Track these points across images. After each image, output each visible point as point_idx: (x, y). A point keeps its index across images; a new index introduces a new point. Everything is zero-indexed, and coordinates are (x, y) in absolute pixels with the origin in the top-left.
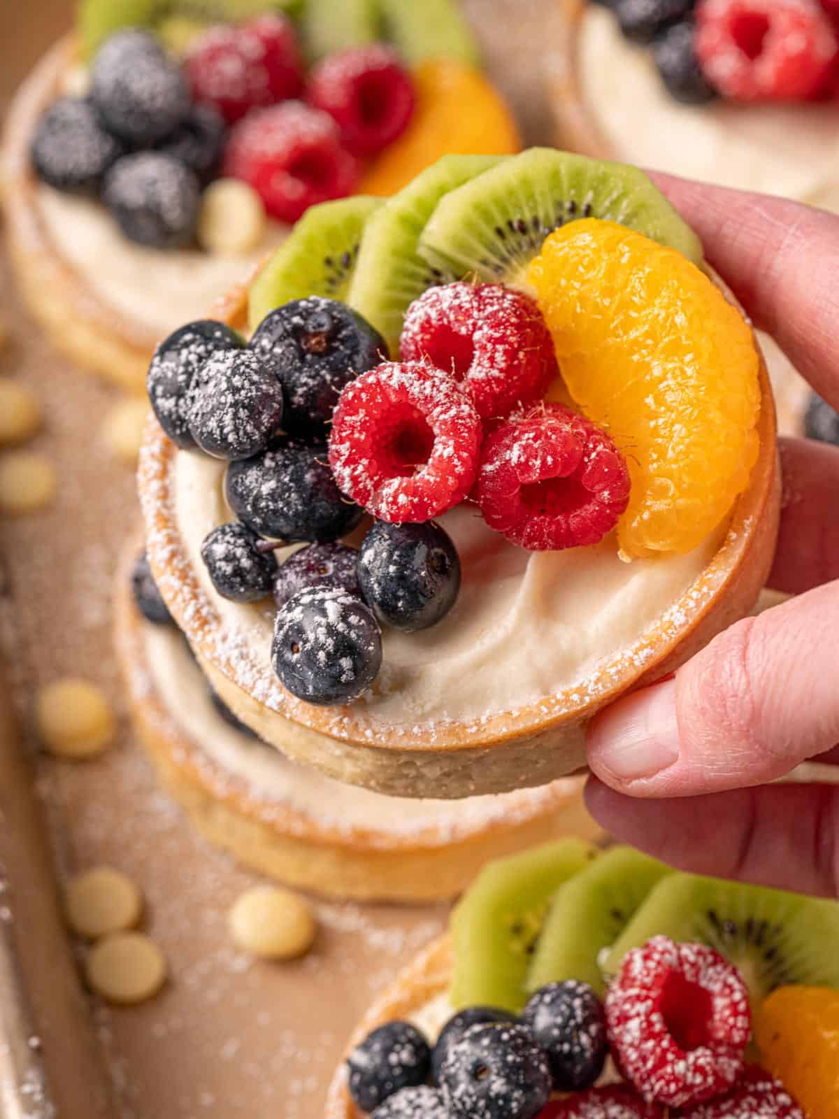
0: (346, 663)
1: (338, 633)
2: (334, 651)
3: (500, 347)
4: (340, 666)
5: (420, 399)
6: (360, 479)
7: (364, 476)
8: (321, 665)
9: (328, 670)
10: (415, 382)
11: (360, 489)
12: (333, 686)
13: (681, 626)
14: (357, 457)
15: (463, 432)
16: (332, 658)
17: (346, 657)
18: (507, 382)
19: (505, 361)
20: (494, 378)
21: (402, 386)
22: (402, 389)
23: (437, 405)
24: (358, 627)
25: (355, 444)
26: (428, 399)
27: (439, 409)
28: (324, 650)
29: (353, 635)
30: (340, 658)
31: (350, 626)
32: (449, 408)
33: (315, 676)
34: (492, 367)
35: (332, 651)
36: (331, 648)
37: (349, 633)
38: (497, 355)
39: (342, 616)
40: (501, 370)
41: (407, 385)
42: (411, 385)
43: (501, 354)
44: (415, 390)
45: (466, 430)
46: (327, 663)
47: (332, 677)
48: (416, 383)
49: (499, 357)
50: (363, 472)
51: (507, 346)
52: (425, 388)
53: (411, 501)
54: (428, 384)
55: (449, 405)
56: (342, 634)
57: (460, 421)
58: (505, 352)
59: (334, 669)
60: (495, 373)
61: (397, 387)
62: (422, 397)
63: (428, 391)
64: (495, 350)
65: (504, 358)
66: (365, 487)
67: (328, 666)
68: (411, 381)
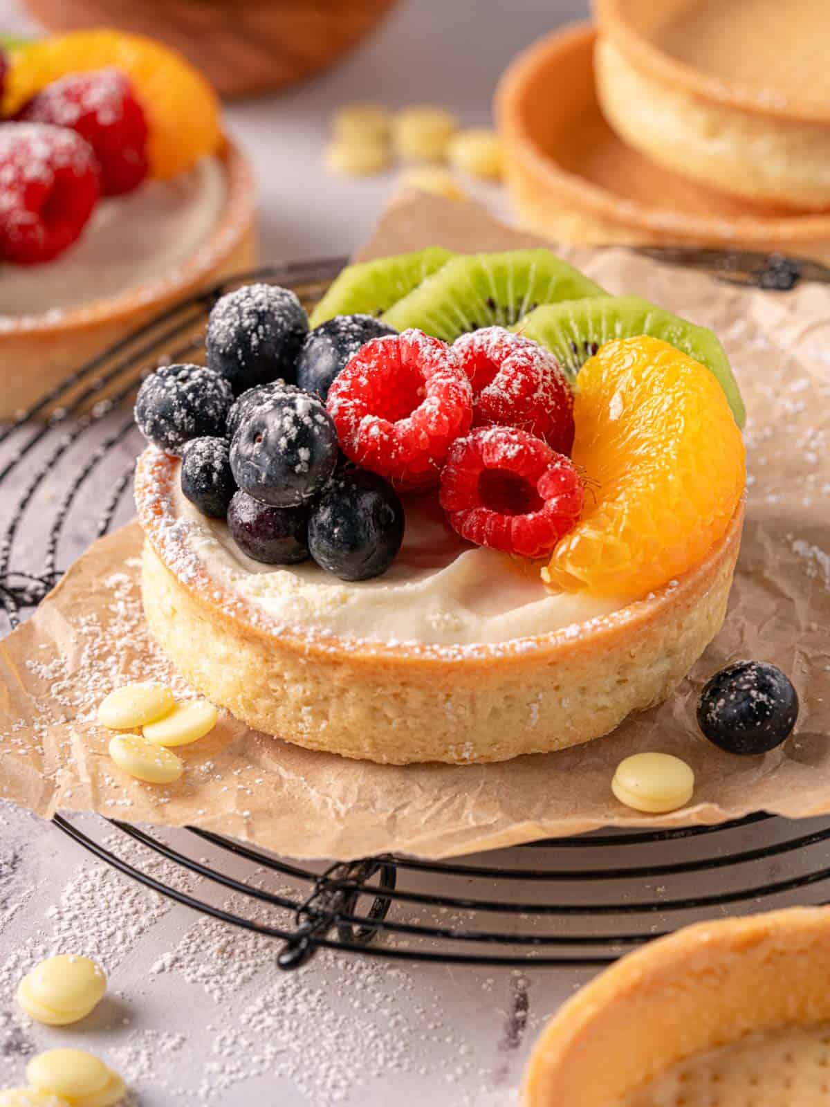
0: (304, 453)
1: (303, 425)
2: (296, 440)
3: (520, 376)
4: (298, 455)
5: (426, 361)
6: (346, 412)
7: (352, 410)
8: (280, 451)
9: (285, 457)
10: (429, 345)
11: (343, 420)
12: (285, 474)
13: (571, 638)
14: (352, 395)
15: (452, 399)
16: (293, 446)
17: (305, 447)
18: (513, 412)
19: (519, 390)
20: (504, 400)
21: (416, 344)
22: (415, 347)
23: (439, 370)
24: (322, 425)
25: (355, 384)
26: (434, 363)
27: (440, 374)
28: (286, 436)
29: (316, 430)
30: (300, 447)
31: (315, 422)
32: (449, 377)
33: (272, 462)
34: (506, 390)
35: (293, 439)
36: (293, 437)
37: (313, 427)
38: (515, 381)
39: (309, 411)
40: (512, 396)
41: (421, 344)
42: (424, 346)
43: (519, 382)
44: (426, 351)
45: (455, 399)
46: (286, 450)
47: (288, 464)
48: (429, 347)
49: (516, 384)
50: (352, 407)
51: (527, 377)
52: (434, 353)
53: (382, 436)
54: (439, 351)
55: (450, 374)
56: (307, 426)
57: (453, 389)
58: (523, 382)
59: (291, 457)
60: (506, 396)
61: (411, 343)
62: (429, 359)
63: (436, 356)
64: (515, 377)
65: (520, 386)
66: (348, 421)
67: (286, 452)
68: (425, 343)
